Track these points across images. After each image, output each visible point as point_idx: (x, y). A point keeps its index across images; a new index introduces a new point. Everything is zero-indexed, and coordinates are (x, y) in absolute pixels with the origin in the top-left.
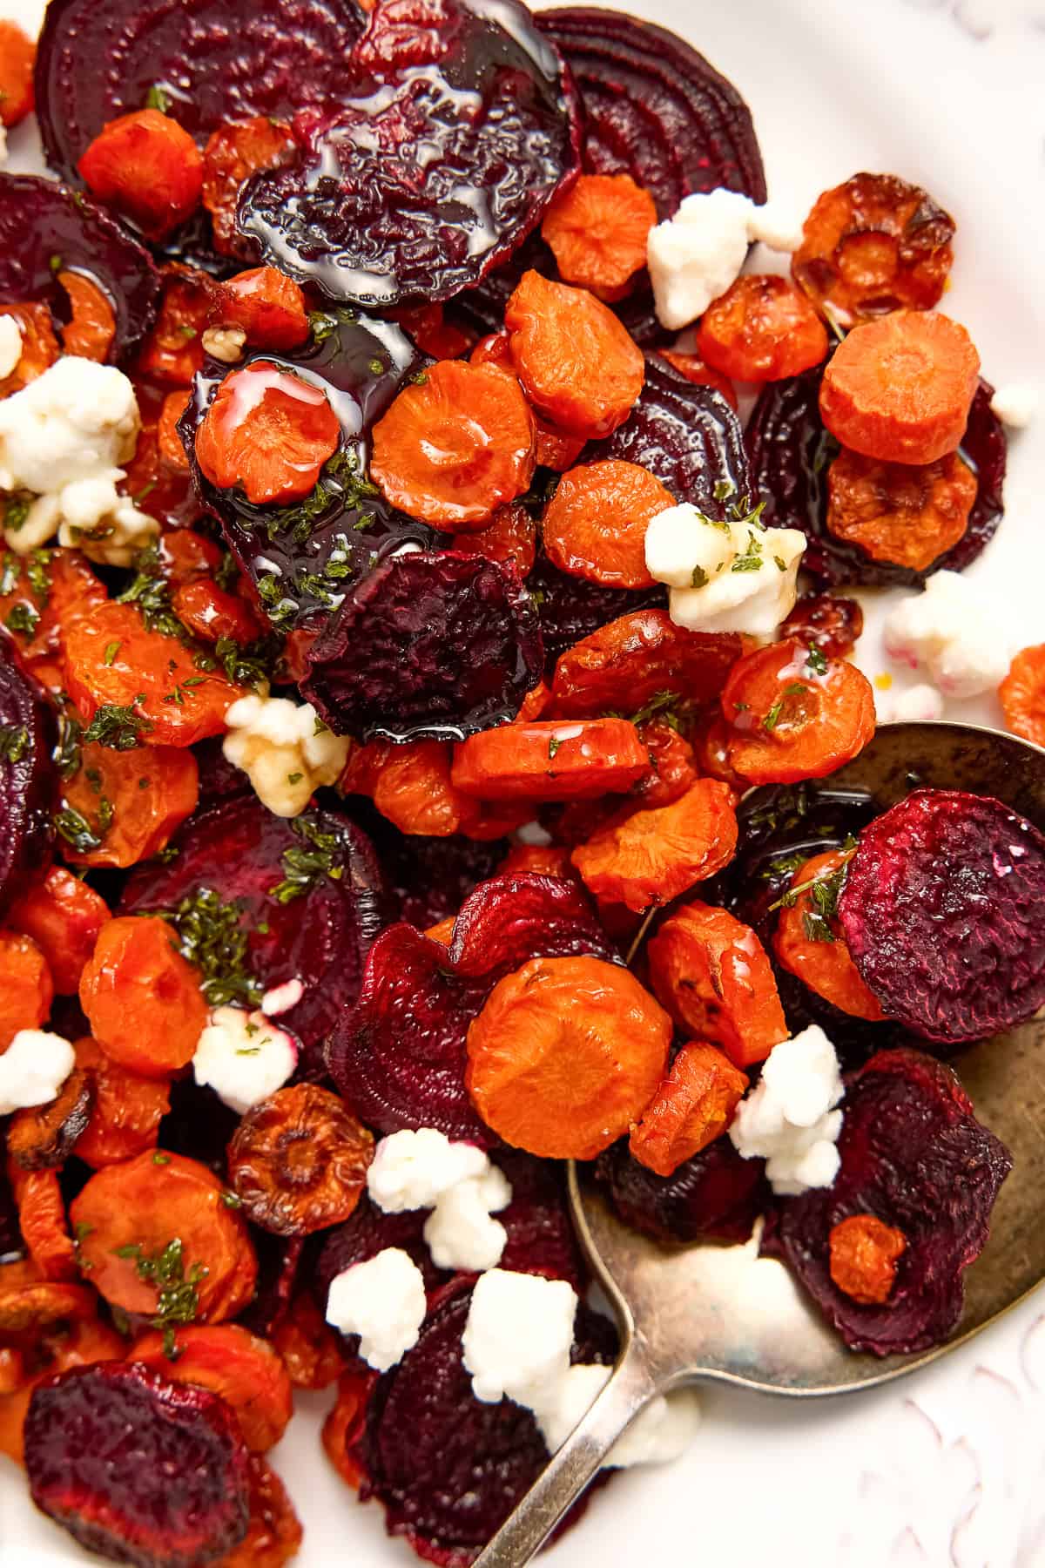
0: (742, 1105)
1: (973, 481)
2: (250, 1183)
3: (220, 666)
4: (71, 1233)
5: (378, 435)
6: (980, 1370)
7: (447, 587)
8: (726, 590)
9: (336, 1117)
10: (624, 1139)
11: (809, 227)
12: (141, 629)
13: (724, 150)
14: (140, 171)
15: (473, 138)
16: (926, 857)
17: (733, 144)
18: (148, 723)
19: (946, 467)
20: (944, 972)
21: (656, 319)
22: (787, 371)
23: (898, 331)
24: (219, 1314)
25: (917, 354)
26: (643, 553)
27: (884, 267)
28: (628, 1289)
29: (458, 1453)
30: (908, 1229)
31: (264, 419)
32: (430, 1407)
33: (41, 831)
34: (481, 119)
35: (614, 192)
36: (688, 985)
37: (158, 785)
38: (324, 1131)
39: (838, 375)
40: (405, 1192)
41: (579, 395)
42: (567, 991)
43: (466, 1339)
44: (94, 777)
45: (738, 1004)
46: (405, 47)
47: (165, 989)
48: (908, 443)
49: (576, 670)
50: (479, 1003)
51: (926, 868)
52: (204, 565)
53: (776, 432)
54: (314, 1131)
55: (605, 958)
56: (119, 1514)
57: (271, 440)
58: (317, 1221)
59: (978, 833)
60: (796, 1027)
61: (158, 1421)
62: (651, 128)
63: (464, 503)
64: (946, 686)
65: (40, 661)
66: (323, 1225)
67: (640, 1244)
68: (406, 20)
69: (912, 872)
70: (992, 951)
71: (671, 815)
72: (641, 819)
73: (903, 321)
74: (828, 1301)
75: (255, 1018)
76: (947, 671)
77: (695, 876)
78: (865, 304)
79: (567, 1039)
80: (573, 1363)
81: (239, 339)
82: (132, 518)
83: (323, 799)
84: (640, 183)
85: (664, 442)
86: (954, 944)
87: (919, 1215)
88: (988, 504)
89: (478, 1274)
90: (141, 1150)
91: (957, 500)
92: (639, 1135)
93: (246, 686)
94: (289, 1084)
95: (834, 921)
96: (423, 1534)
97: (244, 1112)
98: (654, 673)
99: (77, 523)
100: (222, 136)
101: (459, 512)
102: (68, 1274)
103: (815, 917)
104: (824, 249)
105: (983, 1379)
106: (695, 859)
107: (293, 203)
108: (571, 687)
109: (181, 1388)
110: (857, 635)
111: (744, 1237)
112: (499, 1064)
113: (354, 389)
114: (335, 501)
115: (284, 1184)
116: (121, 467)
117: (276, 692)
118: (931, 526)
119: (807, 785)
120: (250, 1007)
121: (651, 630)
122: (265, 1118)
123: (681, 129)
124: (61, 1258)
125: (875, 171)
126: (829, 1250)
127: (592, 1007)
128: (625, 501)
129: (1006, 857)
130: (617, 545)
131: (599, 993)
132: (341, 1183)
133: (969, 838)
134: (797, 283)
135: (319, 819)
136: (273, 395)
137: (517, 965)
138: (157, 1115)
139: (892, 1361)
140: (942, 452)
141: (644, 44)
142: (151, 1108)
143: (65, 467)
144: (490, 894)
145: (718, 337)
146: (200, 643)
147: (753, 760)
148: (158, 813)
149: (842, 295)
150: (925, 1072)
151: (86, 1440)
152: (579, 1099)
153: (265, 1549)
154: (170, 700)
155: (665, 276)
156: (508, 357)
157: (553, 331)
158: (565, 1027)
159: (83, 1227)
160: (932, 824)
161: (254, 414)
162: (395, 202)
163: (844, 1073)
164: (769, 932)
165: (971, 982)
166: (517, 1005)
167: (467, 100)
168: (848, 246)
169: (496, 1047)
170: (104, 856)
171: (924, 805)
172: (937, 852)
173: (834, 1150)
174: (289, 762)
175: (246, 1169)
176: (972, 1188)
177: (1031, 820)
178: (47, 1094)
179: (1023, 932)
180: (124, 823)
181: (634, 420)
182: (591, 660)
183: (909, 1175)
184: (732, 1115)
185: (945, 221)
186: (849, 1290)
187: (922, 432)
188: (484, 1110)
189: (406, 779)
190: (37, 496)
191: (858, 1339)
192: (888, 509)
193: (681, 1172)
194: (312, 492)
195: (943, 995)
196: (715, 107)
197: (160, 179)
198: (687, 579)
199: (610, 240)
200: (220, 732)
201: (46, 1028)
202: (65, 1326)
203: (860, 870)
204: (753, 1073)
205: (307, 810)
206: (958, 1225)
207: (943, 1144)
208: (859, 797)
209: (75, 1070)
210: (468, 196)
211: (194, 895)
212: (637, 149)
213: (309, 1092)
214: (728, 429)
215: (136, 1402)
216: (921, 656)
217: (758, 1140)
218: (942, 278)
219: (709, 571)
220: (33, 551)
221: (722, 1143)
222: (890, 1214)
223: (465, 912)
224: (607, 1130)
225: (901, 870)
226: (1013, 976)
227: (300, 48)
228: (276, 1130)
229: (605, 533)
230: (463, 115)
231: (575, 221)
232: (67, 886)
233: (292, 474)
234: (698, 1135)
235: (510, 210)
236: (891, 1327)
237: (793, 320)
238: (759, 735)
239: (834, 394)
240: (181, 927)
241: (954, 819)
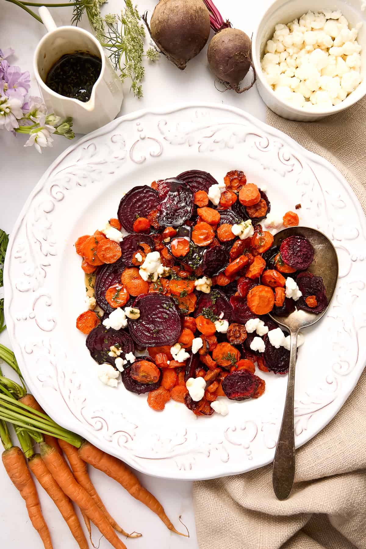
0: (285, 292)
1: (264, 201)
2: (232, 340)
3: (189, 279)
4: (215, 361)
5: (193, 239)
6: (334, 307)
7: (213, 252)
8: (246, 231)
9: (238, 326)
10: (275, 305)
11: (225, 183)
12: (177, 281)
13: (209, 180)
14: (142, 226)
15: (180, 197)
16: (289, 248)
17: (210, 179)
18: (187, 291)
19: (261, 201)
20: (300, 261)
21: (214, 205)
22: (234, 202)
23: (245, 189)
24: (239, 359)
25: (249, 190)
26: (233, 233)
27: (237, 182)
28: (285, 324)
29: (278, 359)
30: (314, 295)
31: (179, 246)
32: (271, 354)
33: (181, 314)
34: (179, 194)
35: (200, 193)
36: (270, 282)
37: (191, 299)
38: (237, 328)
39: (241, 198)
40: (253, 328)
41: (214, 219)
42: (257, 291)
43: (271, 342)
44: (182, 303)
45: (278, 279)
46: (165, 191)
47: (208, 323)
48: (255, 201)
49: (233, 253)
50: (246, 300)
51: (290, 249)
52: (179, 269)
53: (237, 210)
54: (236, 329)
55: (257, 285)
56: (241, 393)
57: (181, 248)
58: (243, 340)
59: (293, 241)
60: (286, 278)
61: (240, 377)
62: (199, 183)
63: (209, 241)
64: (276, 228)
65: (166, 293)
66: (245, 340)
67: (283, 318)
68: (163, 188)
69: (288, 251)
70: (304, 254)
71: (255, 263)
72: (251, 266)
73: (244, 187)
74: (310, 310)
75: (220, 320)
76: (276, 225)
77: (263, 268)
78: (238, 188)
79: (261, 297)
80: (286, 337)
81: (169, 238)
82: (167, 269)
83: (212, 288)
84: (202, 190)
85: (225, 219)
86: (299, 256)
87: (315, 292)
88: (268, 203)
89: (267, 334)
90: (216, 345)
91: (264, 204)
92: (277, 302)
93: (194, 280)
94: (229, 325)
95: (283, 262)
96: (280, 371)
97: (226, 332)
98: (243, 247)
99: (161, 273)
100: (149, 216)
101: (209, 242)
102: (218, 366)
103: (280, 263)
104: (229, 185)
105: (335, 308)
106: (262, 266)
107: (164, 218)
108: (234, 255)
109: (240, 371)
110: (262, 228)
111: (295, 309)
112: (254, 306)
113: (188, 236)
114: (193, 250)
115: (237, 338)
116: (162, 263)
117: (198, 279)
118: (263, 209)
119: (269, 249)
120: (218, 320)
121: (240, 242)
122: (229, 331)
123: (203, 181)
124: (215, 364)
125: (229, 171)
126: (307, 304)
127: (261, 291)
128: (226, 229)
129: (298, 242)
130: (229, 235)
131: (260, 289)
132: (243, 333)
133: (292, 242)
134: (228, 190)
135: (213, 291)
136: (178, 242)
137: (248, 293)
138: (216, 340)
139: (323, 312)
140: (260, 200)
141: (192, 173)
142: (215, 339)
143: (156, 268)
144: (240, 286)
145: (223, 203)
146: (185, 278)
147: (261, 250)
148: (193, 302)
149: (234, 188)
150: (305, 274)
151: (232, 386)
152: (266, 304)
153: (261, 386)
154: (187, 287)
155: (213, 199)
156: (202, 220)
157: (206, 214)
158: (259, 296)
159: (215, 359)
160: (287, 244)
161: (178, 246)
162: (176, 211)
163: (295, 281)
164: (276, 269)
165: (304, 260)
166: (252, 297)
167: (176, 193)
168: (232, 182)
169: (252, 304)
170: (190, 312)
171: (285, 242)
172: (290, 247)
173: (299, 291)
174: (206, 286)
175: (231, 339)
176: (320, 284)
177: (299, 236)
178: (202, 345)
179: (306, 250)
180: (190, 306)
181: (221, 218)
182: (235, 250)
183: (311, 288)
184: (285, 294)
185: (242, 172)
186: (312, 307)
187: (256, 199)
188: (255, 313)
189: (220, 279)
190: (153, 274)
191: (317, 312)
192: (257, 210)
193: (283, 305)
194: (190, 251)
195: (301, 263)
196: (205, 175)
197: (145, 225)
198: (241, 233)
199: (203, 199)
200: (195, 287)
201: (195, 338)
202: (219, 375)
203: (282, 254)
204: (285, 287)
205: (211, 291)
206: (320, 290)
207: (312, 281)
208: (275, 247)
209: (203, 340)
210: (183, 204)
211: (203, 310)
212: (199, 186)
213: (232, 325)
214: (232, 213)
215: (235, 376)
216: (271, 226)
217: (291, 295)
218: (246, 179)
219: (243, 230)
220: (157, 281)
221: (286, 298)
222: (311, 294)
223: (239, 290)
224: (271, 305)
225: (287, 251)
226: (308, 256)
227: (151, 199)
228: (231, 332)
229: (227, 234)
230: (177, 195)
231: (198, 200)
232: (187, 318)
233: (186, 250)
234: (283, 298)
235: (190, 203)
236: (320, 308)
237: (231, 195)
238: (260, 247)
239: (243, 201)
240: (204, 315)
241: (289, 241)
